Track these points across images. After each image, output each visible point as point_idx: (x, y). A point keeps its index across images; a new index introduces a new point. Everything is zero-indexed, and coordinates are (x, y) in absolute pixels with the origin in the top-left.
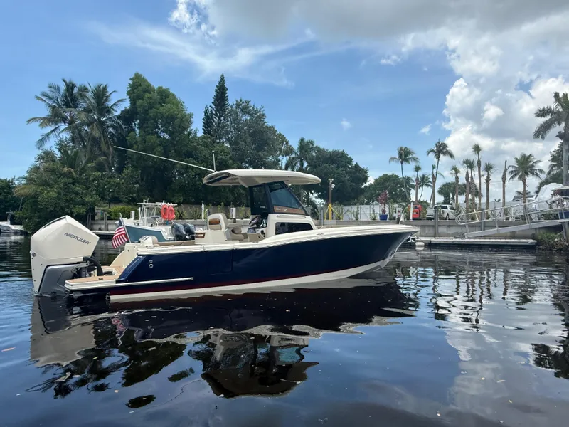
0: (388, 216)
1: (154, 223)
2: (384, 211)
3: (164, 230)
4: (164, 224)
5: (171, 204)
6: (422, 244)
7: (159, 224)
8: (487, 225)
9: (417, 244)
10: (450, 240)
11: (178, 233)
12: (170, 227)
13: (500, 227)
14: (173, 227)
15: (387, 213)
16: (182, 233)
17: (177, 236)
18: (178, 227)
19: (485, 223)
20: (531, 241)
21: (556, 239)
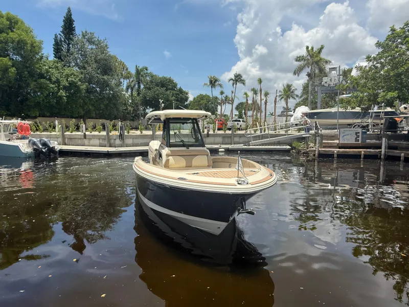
1: (12, 138)
3: (21, 144)
4: (21, 139)
5: (27, 122)
6: (223, 150)
7: (17, 139)
8: (264, 136)
9: (220, 150)
10: (241, 146)
11: (35, 147)
12: (27, 141)
13: (271, 137)
14: (29, 141)
16: (38, 147)
17: (35, 149)
18: (35, 142)
19: (262, 135)
20: (288, 147)
21: (301, 146)
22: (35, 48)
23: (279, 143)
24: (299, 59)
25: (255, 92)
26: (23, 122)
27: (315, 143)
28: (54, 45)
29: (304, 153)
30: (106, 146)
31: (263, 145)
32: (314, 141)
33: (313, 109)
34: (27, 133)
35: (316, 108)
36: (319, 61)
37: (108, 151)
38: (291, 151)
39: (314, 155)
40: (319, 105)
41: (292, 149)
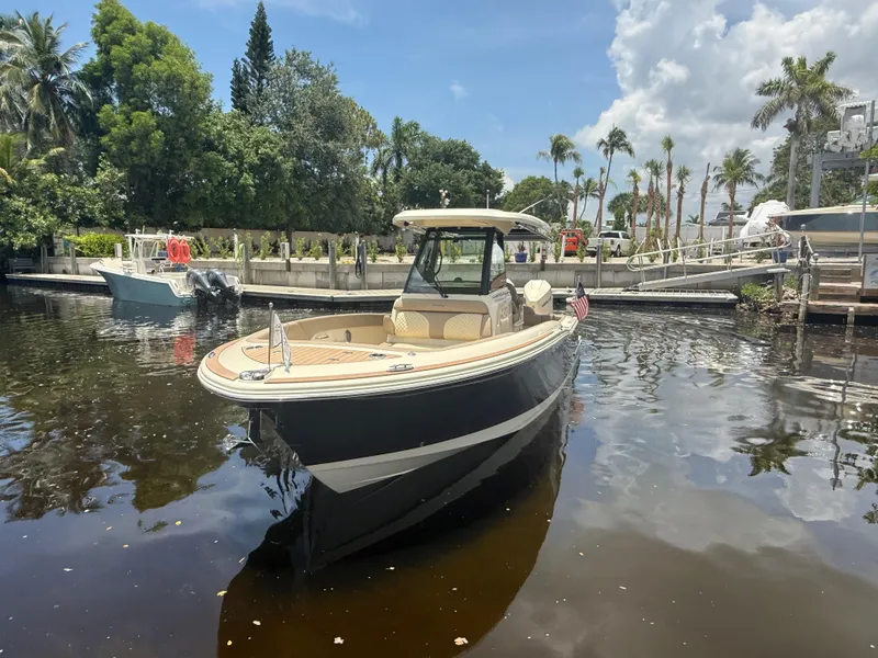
0: (528, 257)
1: (158, 268)
2: (522, 248)
3: (174, 282)
4: (173, 270)
5: (184, 237)
7: (166, 271)
8: (672, 269)
9: (568, 300)
10: (618, 292)
11: (198, 287)
12: (183, 275)
13: (689, 273)
14: (188, 276)
15: (527, 251)
16: (204, 286)
17: (197, 291)
18: (198, 277)
19: (668, 267)
20: (731, 296)
21: (765, 294)
22: (198, 90)
23: (708, 287)
24: (766, 90)
25: (656, 170)
26: (178, 237)
27: (799, 289)
28: (232, 82)
29: (769, 311)
30: (328, 288)
31: (669, 289)
32: (796, 283)
33: (797, 208)
34: (185, 258)
35: (806, 205)
36: (820, 92)
37: (332, 298)
38: (738, 306)
39: (796, 316)
40: (814, 197)
41: (740, 301)
